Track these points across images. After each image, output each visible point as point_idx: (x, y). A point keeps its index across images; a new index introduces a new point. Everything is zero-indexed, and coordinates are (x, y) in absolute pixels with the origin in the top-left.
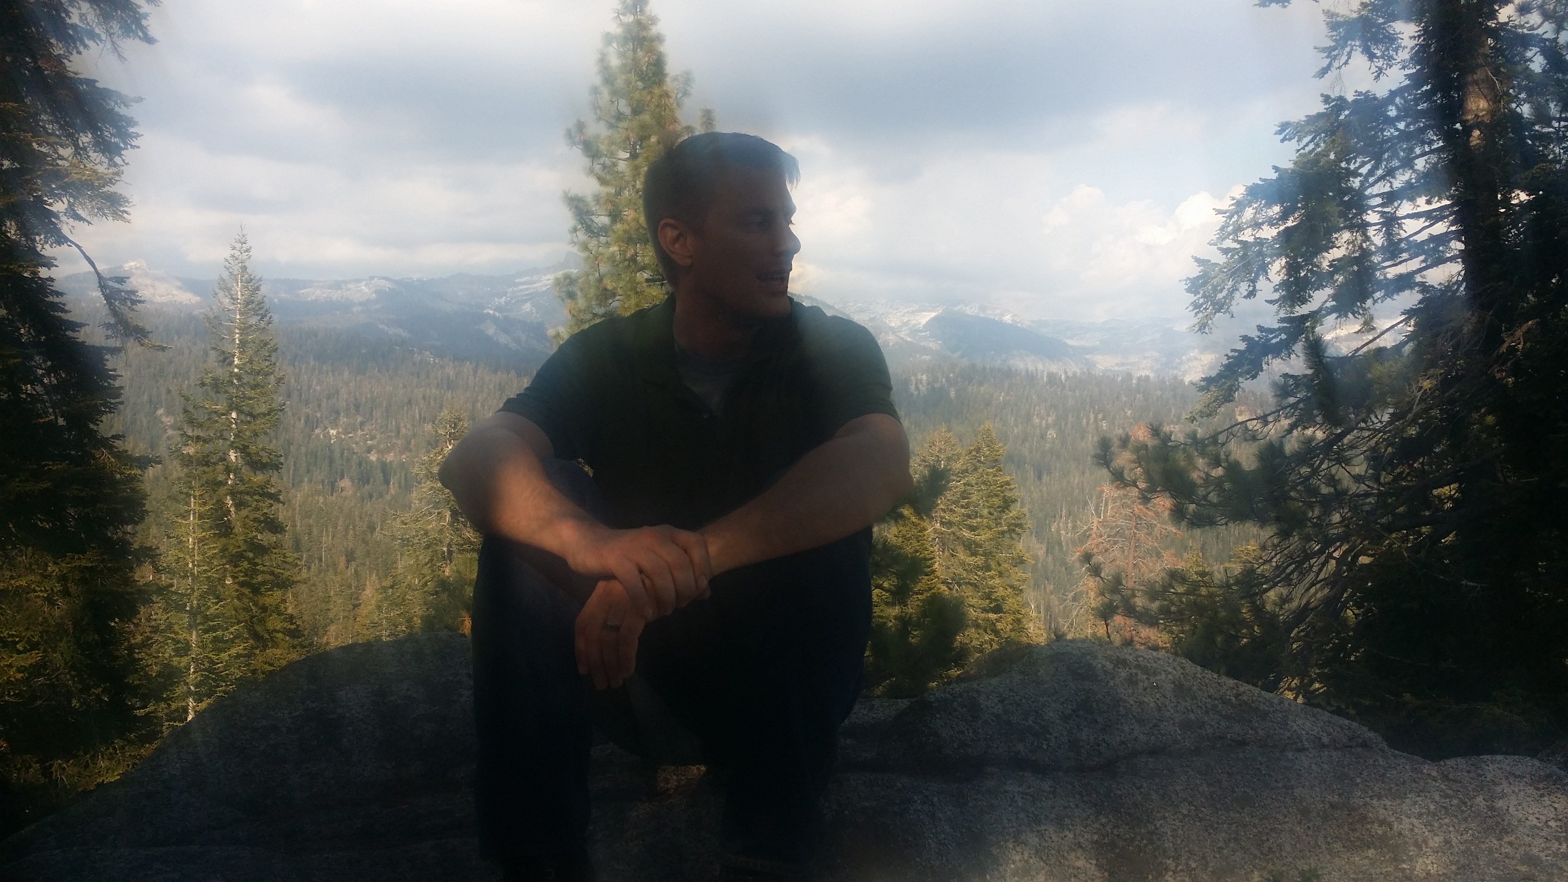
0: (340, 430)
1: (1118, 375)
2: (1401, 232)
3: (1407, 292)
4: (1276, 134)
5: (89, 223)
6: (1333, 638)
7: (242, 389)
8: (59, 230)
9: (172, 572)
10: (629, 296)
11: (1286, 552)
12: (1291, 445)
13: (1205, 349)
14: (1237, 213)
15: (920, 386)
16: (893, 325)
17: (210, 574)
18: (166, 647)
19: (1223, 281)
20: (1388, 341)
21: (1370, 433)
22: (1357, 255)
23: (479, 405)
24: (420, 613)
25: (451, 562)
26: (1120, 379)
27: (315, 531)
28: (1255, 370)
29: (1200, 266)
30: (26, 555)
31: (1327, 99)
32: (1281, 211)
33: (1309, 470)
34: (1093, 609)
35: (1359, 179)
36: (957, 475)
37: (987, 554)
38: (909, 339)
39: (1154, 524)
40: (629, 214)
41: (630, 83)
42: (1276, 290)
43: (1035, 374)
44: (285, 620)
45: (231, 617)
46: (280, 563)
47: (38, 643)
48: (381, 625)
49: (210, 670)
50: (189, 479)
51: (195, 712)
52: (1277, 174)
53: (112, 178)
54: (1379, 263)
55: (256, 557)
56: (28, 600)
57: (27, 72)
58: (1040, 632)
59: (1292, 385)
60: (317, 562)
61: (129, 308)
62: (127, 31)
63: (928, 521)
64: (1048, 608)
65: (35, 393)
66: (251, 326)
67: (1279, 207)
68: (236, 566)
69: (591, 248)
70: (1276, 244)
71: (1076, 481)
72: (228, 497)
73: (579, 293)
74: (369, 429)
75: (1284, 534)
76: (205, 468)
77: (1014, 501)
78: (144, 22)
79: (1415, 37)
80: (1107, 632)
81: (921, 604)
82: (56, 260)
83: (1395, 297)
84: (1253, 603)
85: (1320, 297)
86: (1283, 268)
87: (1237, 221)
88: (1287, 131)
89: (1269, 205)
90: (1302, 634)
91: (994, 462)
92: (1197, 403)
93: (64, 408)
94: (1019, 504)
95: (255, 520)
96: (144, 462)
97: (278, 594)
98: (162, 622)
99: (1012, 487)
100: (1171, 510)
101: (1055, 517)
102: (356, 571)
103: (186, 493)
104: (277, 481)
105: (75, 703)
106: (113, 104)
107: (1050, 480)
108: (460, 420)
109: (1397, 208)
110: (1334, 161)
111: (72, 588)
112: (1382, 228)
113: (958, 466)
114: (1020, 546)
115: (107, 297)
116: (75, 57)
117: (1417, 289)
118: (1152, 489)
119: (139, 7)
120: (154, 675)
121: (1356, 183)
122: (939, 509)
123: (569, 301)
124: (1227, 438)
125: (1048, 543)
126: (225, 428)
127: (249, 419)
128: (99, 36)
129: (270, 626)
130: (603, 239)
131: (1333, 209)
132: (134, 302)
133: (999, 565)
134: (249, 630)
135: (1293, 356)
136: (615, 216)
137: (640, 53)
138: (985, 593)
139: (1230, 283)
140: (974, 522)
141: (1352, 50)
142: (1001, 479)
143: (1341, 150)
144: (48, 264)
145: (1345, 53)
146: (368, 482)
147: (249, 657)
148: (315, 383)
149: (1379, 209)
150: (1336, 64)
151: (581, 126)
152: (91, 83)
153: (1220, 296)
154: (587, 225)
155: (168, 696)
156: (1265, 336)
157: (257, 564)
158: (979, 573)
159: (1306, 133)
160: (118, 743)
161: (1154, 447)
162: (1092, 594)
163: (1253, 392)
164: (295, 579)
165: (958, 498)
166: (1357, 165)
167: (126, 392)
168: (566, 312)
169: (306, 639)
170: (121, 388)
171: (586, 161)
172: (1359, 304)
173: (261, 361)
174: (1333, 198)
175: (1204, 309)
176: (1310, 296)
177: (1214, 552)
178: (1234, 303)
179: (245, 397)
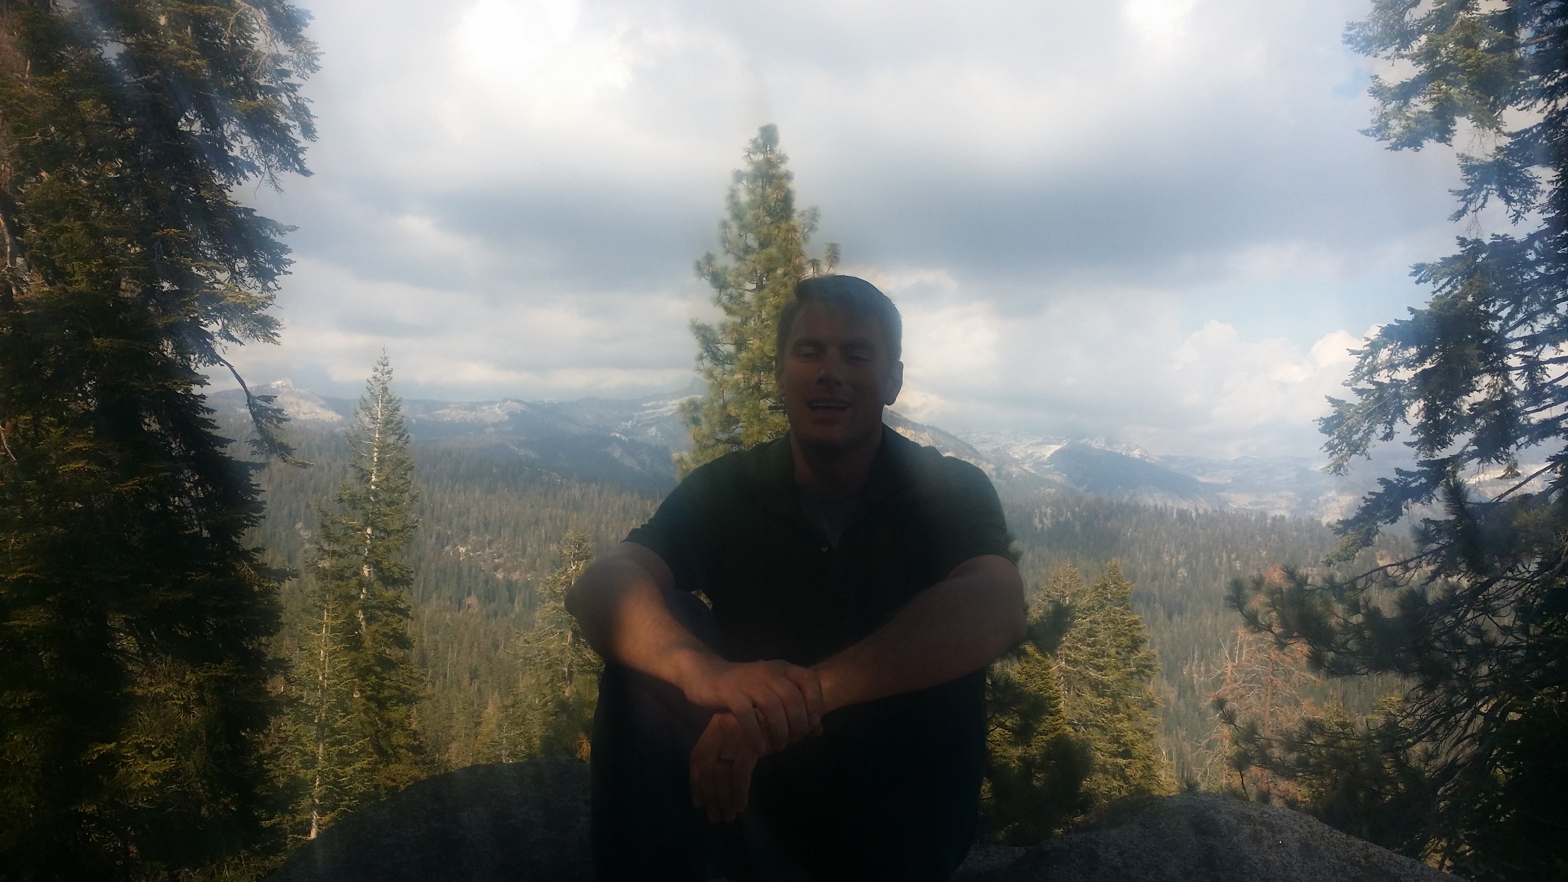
0: (469, 548)
1: (1251, 514)
2: (1545, 377)
3: (1552, 438)
4: (1411, 275)
5: (241, 343)
6: (1481, 798)
7: (378, 506)
8: (213, 350)
9: (302, 684)
10: (752, 423)
11: (1430, 705)
12: (1434, 593)
13: (1342, 491)
14: (1372, 354)
15: (1045, 519)
16: (1017, 457)
17: (339, 687)
18: (294, 759)
19: (1359, 422)
20: (1536, 487)
21: (1516, 583)
22: (1499, 399)
23: (603, 526)
24: (540, 733)
25: (571, 682)
26: (1253, 518)
27: (441, 648)
28: (1394, 515)
29: (1333, 406)
30: (166, 664)
31: (1462, 242)
32: (1418, 353)
33: (1454, 620)
34: (1227, 758)
35: (1499, 322)
36: (1082, 612)
37: (1115, 696)
38: (1033, 472)
39: (1292, 671)
40: (754, 343)
41: (759, 218)
42: (1414, 433)
43: (1164, 511)
44: (409, 736)
45: (357, 731)
46: (406, 677)
47: (173, 750)
48: (501, 744)
49: (335, 783)
50: (323, 593)
51: (319, 825)
52: (1413, 316)
53: (265, 302)
54: (1522, 408)
55: (383, 671)
56: (165, 707)
57: (189, 200)
58: (1171, 780)
59: (1434, 530)
60: (441, 678)
61: (275, 426)
62: (285, 164)
63: (1052, 659)
64: (1180, 755)
65: (182, 505)
66: (389, 445)
67: (1415, 349)
68: (364, 680)
69: (716, 375)
70: (1414, 386)
71: (1209, 623)
72: (360, 612)
73: (703, 419)
74: (496, 548)
75: (1429, 687)
76: (339, 582)
77: (1143, 641)
78: (301, 156)
79: (1552, 182)
80: (1243, 783)
81: (1045, 745)
82: (208, 378)
83: (1540, 442)
84: (1397, 758)
85: (1461, 441)
86: (1420, 411)
87: (1372, 362)
88: (1423, 273)
89: (1405, 346)
90: (1449, 792)
91: (1121, 600)
92: (1335, 545)
93: (209, 521)
94: (1148, 645)
95: (384, 635)
96: (281, 575)
97: (403, 709)
98: (290, 733)
99: (1141, 626)
100: (1309, 657)
101: (1187, 659)
102: (479, 689)
103: (320, 607)
104: (408, 597)
105: (204, 811)
106: (269, 232)
107: (1181, 621)
108: (584, 540)
109: (1539, 352)
110: (1472, 304)
111: (208, 697)
112: (1524, 372)
113: (1083, 602)
114: (1150, 688)
115: (253, 414)
116: (235, 187)
117: (1562, 435)
118: (1288, 635)
119: (297, 141)
120: (281, 786)
121: (1495, 326)
122: (1064, 647)
123: (694, 426)
124: (1366, 584)
125: (1180, 686)
126: (360, 543)
127: (382, 534)
128: (258, 168)
129: (394, 741)
130: (728, 367)
131: (1472, 351)
132: (280, 420)
133: (1128, 708)
134: (373, 745)
135: (1434, 501)
136: (740, 344)
137: (769, 190)
138: (1113, 736)
139: (1366, 424)
140: (1101, 662)
141: (1488, 193)
142: (1128, 618)
143: (1480, 293)
144: (202, 382)
145: (1481, 197)
146: (494, 600)
147: (373, 771)
148: (447, 501)
149: (1521, 353)
150: (1472, 207)
151: (709, 258)
152: (249, 211)
153: (1355, 437)
154: (712, 352)
155: (293, 807)
156: (1404, 480)
157: (384, 679)
158: (1107, 715)
159: (1442, 275)
160: (244, 853)
161: (1289, 590)
162: (1227, 743)
163: (1394, 536)
164: (421, 695)
165: (1084, 636)
166: (1496, 308)
167: (267, 507)
168: (690, 437)
169: (428, 756)
170: (264, 502)
171: (713, 292)
172: (1502, 449)
173: (397, 479)
174: (1473, 340)
175: (1339, 450)
176: (1451, 440)
177: (1356, 703)
178: (1370, 444)
179: (381, 514)
